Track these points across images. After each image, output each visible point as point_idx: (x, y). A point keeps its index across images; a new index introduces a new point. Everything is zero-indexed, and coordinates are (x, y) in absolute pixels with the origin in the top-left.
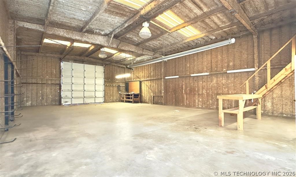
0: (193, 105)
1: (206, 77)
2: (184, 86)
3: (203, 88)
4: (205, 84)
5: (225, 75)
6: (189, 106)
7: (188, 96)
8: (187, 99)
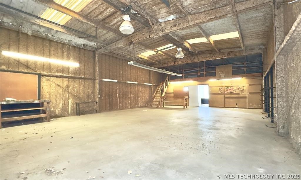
0: (124, 108)
1: (132, 85)
2: (118, 91)
3: (131, 93)
4: (132, 90)
5: (143, 86)
6: (121, 109)
7: (121, 100)
8: (120, 102)
